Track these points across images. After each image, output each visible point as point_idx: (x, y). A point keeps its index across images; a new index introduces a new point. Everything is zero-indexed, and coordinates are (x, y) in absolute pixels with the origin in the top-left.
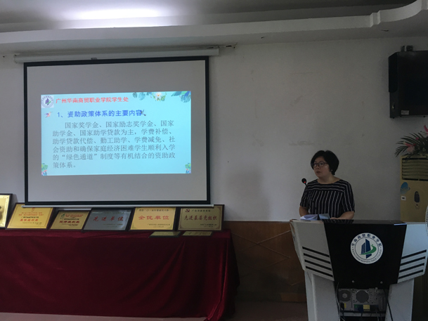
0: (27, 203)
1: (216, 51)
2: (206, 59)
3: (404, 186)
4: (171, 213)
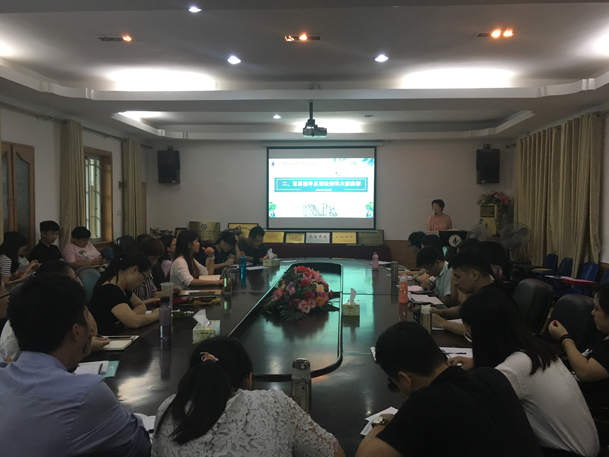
0: (268, 228)
1: (381, 144)
2: (375, 147)
3: (481, 220)
4: (354, 235)
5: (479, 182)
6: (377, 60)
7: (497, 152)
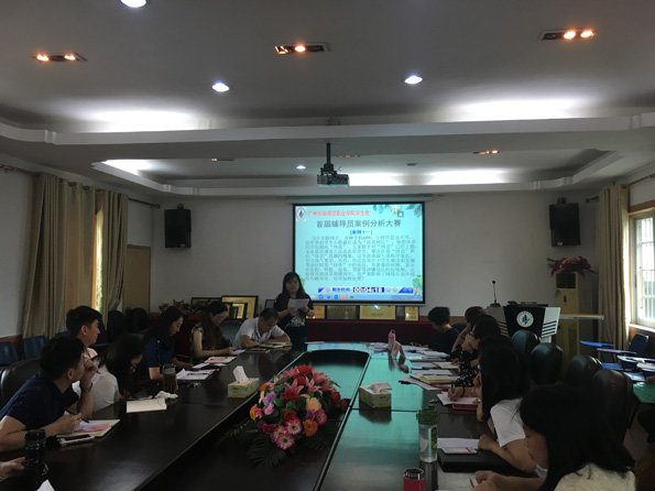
1: (430, 199)
3: (558, 291)
5: (554, 244)
6: (407, 81)
7: (575, 207)
